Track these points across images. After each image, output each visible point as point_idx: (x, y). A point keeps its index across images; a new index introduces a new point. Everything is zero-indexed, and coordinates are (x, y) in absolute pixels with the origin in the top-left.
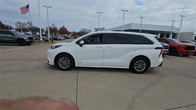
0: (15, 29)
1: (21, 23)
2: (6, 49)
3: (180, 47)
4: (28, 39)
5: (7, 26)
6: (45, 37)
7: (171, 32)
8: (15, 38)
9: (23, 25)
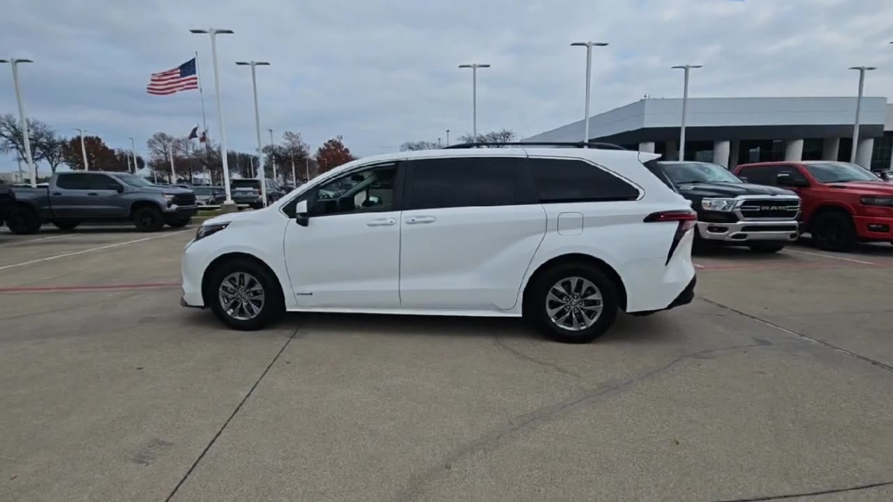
0: (151, 165)
1: (170, 140)
2: (85, 246)
3: (866, 201)
4: (174, 201)
5: (122, 155)
6: (251, 189)
7: (852, 127)
8: (123, 203)
9: (176, 148)
